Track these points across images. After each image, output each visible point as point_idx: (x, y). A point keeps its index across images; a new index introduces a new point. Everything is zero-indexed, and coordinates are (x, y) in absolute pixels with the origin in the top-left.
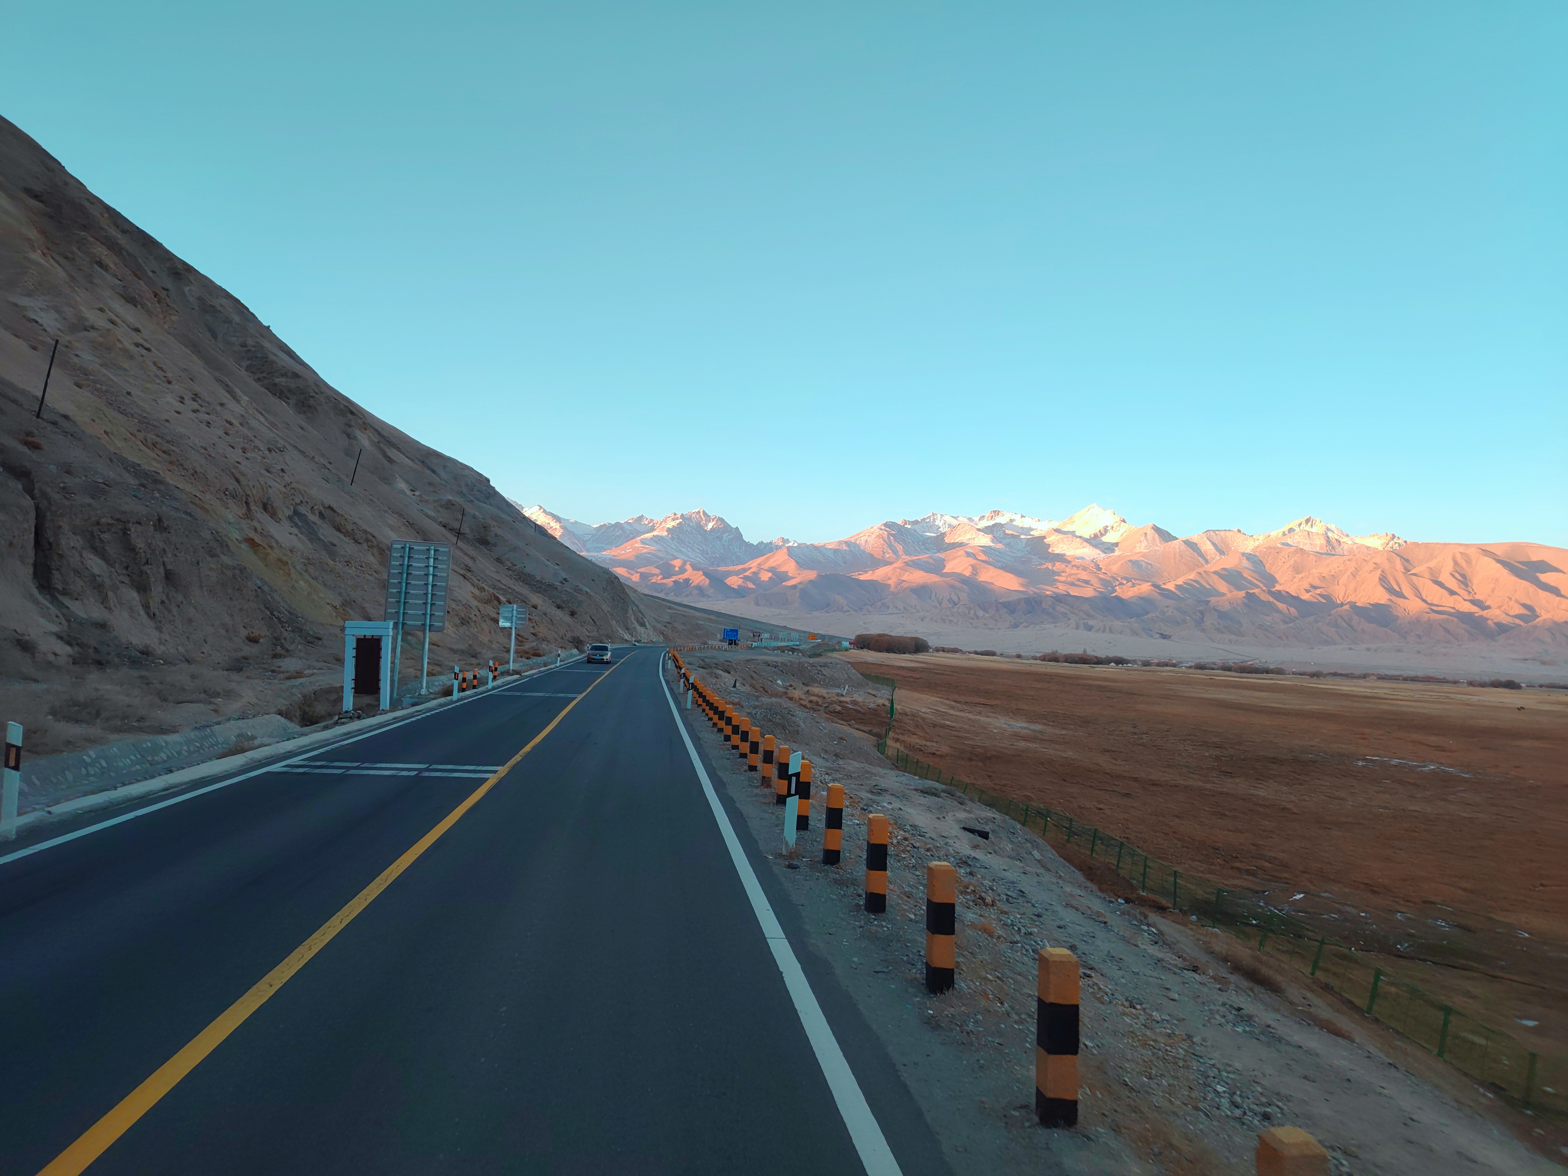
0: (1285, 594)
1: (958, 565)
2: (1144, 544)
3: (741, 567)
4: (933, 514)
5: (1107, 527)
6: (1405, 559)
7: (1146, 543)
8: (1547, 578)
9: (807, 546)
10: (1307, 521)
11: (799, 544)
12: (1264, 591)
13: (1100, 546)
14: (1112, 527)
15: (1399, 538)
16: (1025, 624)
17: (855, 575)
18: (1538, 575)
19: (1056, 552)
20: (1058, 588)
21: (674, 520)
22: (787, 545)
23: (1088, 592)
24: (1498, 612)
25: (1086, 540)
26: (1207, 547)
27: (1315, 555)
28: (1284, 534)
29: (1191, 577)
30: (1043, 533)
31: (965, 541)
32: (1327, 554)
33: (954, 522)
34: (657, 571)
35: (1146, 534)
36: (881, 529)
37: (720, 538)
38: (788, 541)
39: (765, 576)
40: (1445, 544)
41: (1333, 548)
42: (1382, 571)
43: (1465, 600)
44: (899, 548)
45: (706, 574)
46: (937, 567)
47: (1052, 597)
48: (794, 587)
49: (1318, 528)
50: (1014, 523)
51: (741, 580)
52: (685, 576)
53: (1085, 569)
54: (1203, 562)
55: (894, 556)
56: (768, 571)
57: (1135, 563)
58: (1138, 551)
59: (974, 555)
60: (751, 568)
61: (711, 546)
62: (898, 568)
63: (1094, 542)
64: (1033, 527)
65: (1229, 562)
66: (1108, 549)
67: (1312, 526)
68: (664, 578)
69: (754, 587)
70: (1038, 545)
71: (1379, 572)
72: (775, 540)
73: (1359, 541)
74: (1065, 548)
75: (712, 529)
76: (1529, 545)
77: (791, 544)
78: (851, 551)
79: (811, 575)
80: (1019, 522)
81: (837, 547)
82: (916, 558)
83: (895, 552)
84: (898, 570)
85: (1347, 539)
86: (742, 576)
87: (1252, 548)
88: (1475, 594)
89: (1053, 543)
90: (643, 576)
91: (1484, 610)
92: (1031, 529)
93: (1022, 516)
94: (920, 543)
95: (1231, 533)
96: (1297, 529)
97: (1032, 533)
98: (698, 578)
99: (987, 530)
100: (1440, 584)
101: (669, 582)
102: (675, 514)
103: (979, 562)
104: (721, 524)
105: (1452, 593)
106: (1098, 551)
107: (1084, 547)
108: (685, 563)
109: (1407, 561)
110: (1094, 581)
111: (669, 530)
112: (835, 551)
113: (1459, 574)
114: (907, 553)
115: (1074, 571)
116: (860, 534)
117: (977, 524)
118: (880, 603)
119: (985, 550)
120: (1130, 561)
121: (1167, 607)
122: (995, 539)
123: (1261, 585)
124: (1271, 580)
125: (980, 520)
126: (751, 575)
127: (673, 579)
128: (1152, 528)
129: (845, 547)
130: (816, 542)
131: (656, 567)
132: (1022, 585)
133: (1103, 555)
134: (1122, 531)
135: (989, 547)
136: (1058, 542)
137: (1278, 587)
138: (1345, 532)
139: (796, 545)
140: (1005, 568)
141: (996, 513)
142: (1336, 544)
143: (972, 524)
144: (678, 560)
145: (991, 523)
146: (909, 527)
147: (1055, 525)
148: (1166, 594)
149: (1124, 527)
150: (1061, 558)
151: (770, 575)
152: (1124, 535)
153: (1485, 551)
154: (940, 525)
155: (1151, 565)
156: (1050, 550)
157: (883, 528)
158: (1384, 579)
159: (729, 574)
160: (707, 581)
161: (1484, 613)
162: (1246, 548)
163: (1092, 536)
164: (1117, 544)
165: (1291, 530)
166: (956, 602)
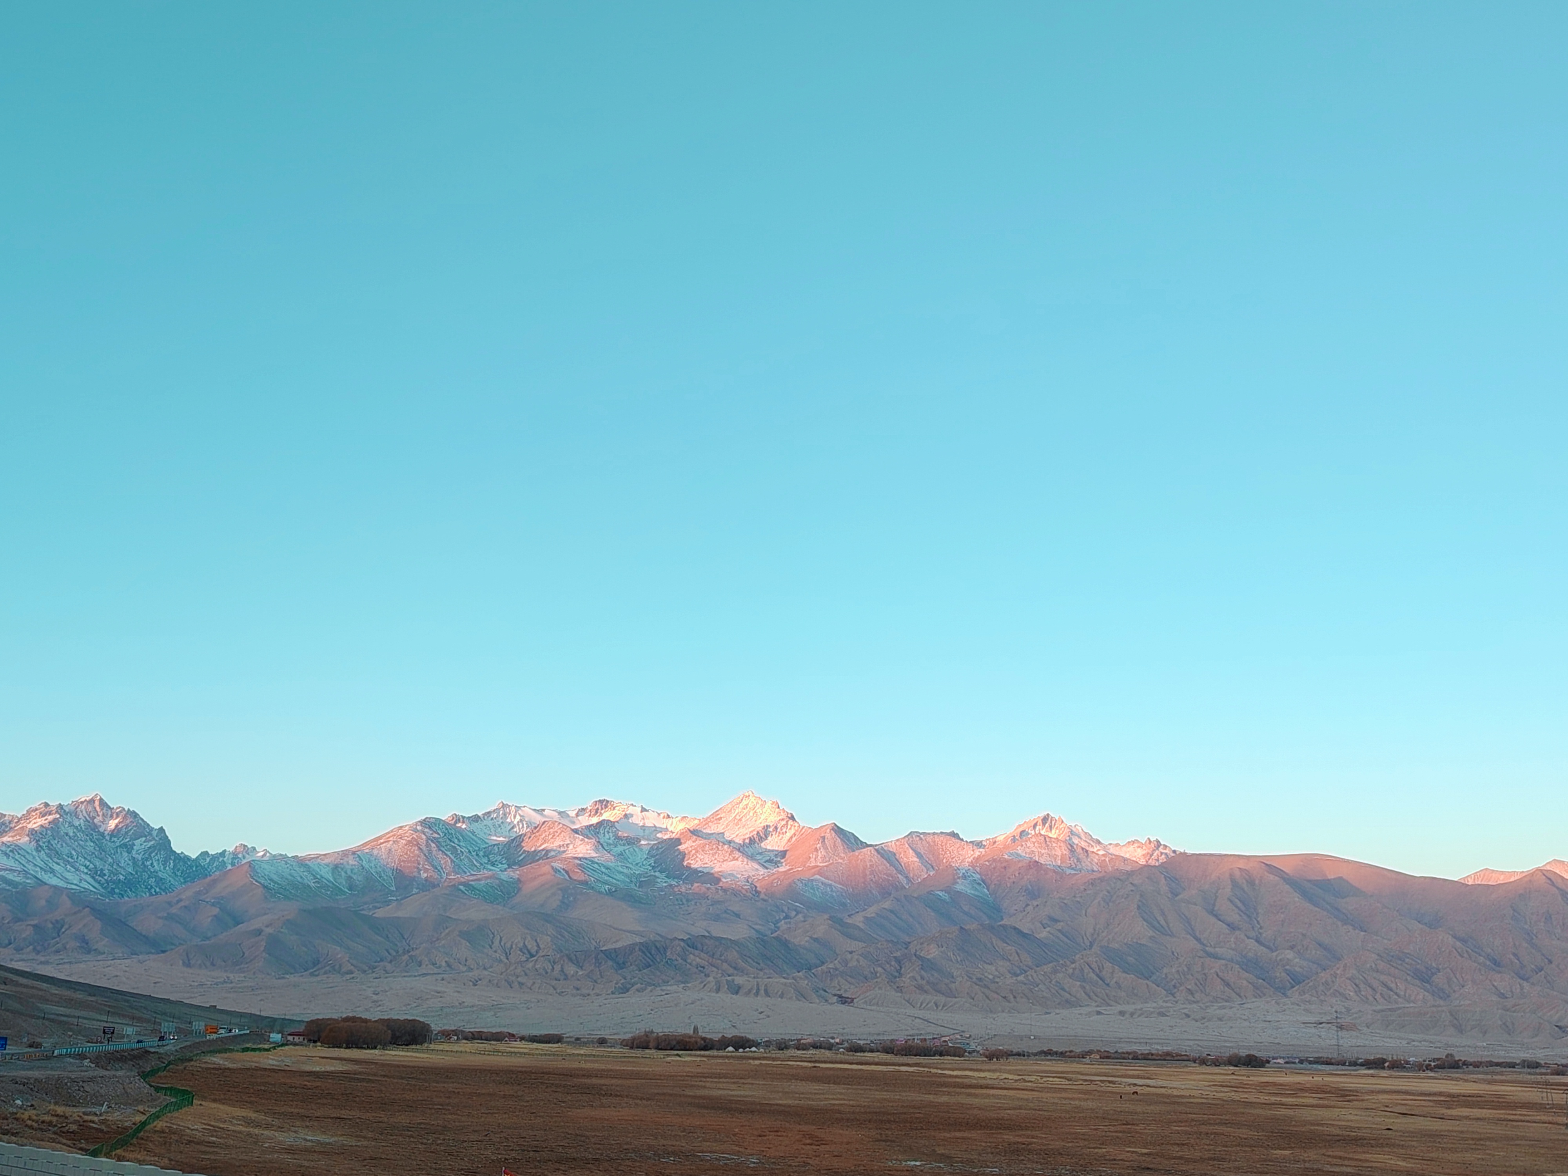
0: (1014, 930)
2: (822, 853)
3: (163, 898)
4: (504, 805)
5: (768, 826)
6: (1172, 878)
7: (824, 854)
8: (1347, 904)
9: (286, 860)
10: (1045, 819)
11: (273, 857)
12: (985, 926)
13: (759, 857)
14: (776, 828)
15: (1165, 847)
17: (368, 910)
18: (1337, 899)
19: (694, 866)
20: (692, 925)
21: (43, 815)
22: (250, 858)
23: (738, 932)
25: (739, 848)
26: (909, 858)
27: (1055, 872)
28: (1014, 839)
29: (887, 905)
30: (675, 836)
31: (553, 850)
32: (1070, 869)
33: (537, 819)
35: (824, 838)
36: (416, 831)
37: (129, 848)
38: (253, 850)
39: (206, 914)
41: (1079, 860)
42: (1141, 896)
43: (1249, 937)
44: (445, 861)
45: (96, 912)
47: (683, 940)
48: (259, 932)
49: (1058, 833)
50: (631, 820)
51: (162, 922)
53: (736, 894)
55: (436, 876)
56: (213, 904)
57: (808, 884)
58: (812, 865)
59: (567, 872)
60: (182, 899)
61: (110, 860)
63: (750, 850)
64: (660, 826)
65: (938, 882)
66: (770, 860)
67: (1051, 827)
69: (185, 933)
70: (667, 855)
71: (1139, 899)
72: (230, 849)
73: (1113, 850)
74: (708, 860)
75: (115, 832)
76: (1325, 857)
77: (257, 857)
78: (362, 867)
79: (289, 911)
80: (639, 819)
81: (338, 862)
82: (471, 878)
83: (438, 869)
85: (1099, 847)
86: (163, 914)
87: (971, 859)
88: (1261, 928)
89: (690, 852)
92: (656, 829)
93: (644, 809)
94: (481, 853)
95: (942, 838)
96: (1031, 832)
97: (659, 835)
98: (80, 920)
99: (593, 831)
102: (46, 805)
103: (574, 884)
104: (132, 823)
105: (1233, 927)
106: (755, 865)
107: (735, 858)
109: (1175, 880)
110: (750, 915)
111: (32, 832)
112: (335, 867)
113: (1239, 899)
114: (457, 869)
116: (380, 838)
117: (573, 823)
118: (406, 957)
119: (585, 863)
120: (800, 880)
121: (851, 952)
122: (600, 847)
123: (984, 918)
124: (996, 909)
125: (577, 815)
126: (180, 912)
128: (833, 829)
129: (352, 862)
130: (302, 853)
132: (640, 922)
133: (762, 871)
134: (790, 833)
135: (591, 860)
136: (697, 852)
137: (1004, 921)
138: (1096, 837)
139: (267, 857)
141: (604, 803)
142: (1082, 856)
143: (565, 821)
145: (595, 820)
146: (464, 826)
147: (693, 823)
148: (850, 932)
149: (793, 828)
150: (701, 875)
151: (216, 911)
152: (794, 839)
153: (1273, 864)
154: (515, 823)
155: (830, 885)
156: (685, 864)
157: (419, 828)
158: (1145, 908)
159: (141, 910)
160: (98, 925)
161: (1273, 957)
162: (963, 861)
163: (747, 841)
164: (783, 854)
165: (1023, 834)
166: (533, 951)
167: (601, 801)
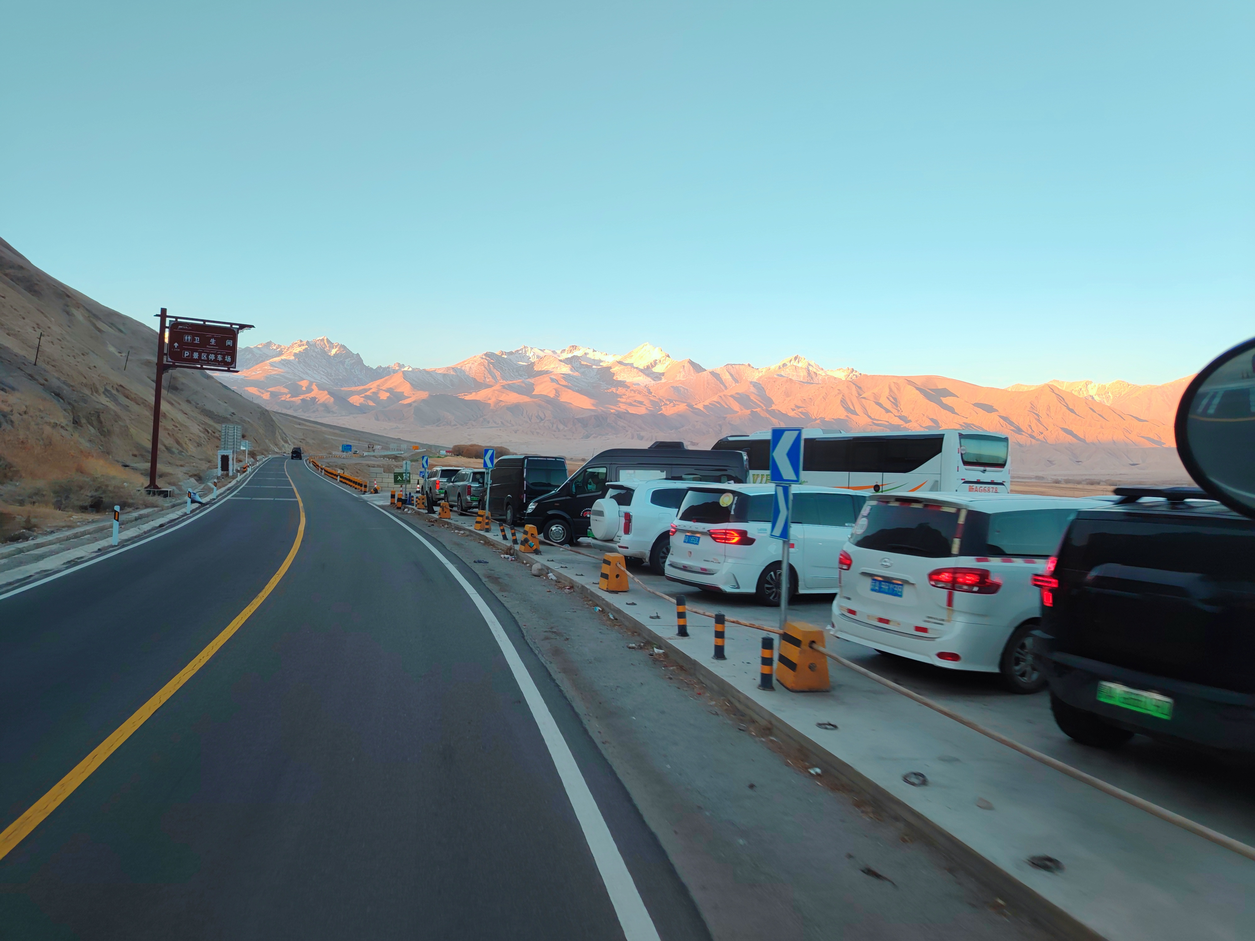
0: (777, 412)
1: (544, 388)
2: (683, 374)
3: (362, 387)
4: (525, 347)
5: (656, 360)
6: (858, 387)
7: (684, 374)
8: (947, 400)
9: (420, 371)
10: (796, 358)
11: (413, 369)
12: (763, 410)
13: (651, 375)
14: (660, 361)
15: (856, 371)
16: (594, 435)
17: (461, 396)
18: (942, 398)
19: (619, 379)
20: (620, 407)
21: (300, 346)
22: (402, 370)
23: (642, 411)
24: (915, 425)
25: (641, 371)
26: (726, 377)
27: (799, 384)
28: (780, 368)
29: (715, 399)
30: (609, 364)
31: (550, 370)
32: (807, 383)
33: (541, 354)
34: (286, 391)
35: (684, 366)
36: (482, 358)
37: (343, 363)
38: (403, 366)
39: (384, 396)
40: (885, 376)
41: (812, 378)
42: (843, 395)
43: (895, 416)
44: (498, 374)
45: (331, 394)
46: (528, 390)
47: (615, 414)
48: (410, 405)
49: (802, 364)
50: (588, 356)
51: (362, 400)
52: (312, 395)
53: (640, 393)
54: (723, 388)
55: (493, 381)
56: (387, 391)
57: (676, 389)
58: (678, 379)
59: (557, 381)
60: (371, 389)
61: (334, 369)
62: (497, 390)
63: (647, 372)
64: (602, 359)
65: (741, 389)
66: (657, 377)
67: (799, 362)
68: (292, 396)
69: (374, 405)
70: (606, 374)
71: (841, 396)
72: (392, 365)
73: (829, 373)
74: (625, 376)
75: (336, 355)
76: (937, 377)
77: (406, 369)
78: (458, 375)
79: (424, 395)
80: (591, 355)
81: (446, 372)
82: (511, 382)
83: (494, 377)
84: (496, 392)
85: (822, 372)
86: (363, 395)
87: (757, 378)
88: (902, 411)
89: (617, 372)
90: (273, 394)
91: (906, 423)
92: (600, 361)
93: (594, 351)
94: (515, 370)
95: (743, 367)
96: (789, 364)
97: (601, 364)
98: (323, 397)
99: (568, 361)
100: (880, 405)
101: (297, 400)
102: (301, 341)
103: (561, 387)
104: (343, 351)
105: (887, 411)
106: (650, 379)
107: (640, 376)
108: (311, 383)
109: (860, 388)
110: (646, 402)
111: (295, 354)
112: (444, 375)
113: (892, 397)
114: (503, 378)
115: (632, 394)
116: (465, 361)
117: (559, 356)
118: (481, 419)
119: (566, 377)
120: (672, 387)
121: (697, 422)
122: (573, 368)
123: (762, 405)
124: (769, 401)
125: (561, 353)
126: (371, 395)
127: (301, 398)
128: (689, 362)
129: (452, 373)
130: (428, 368)
131: (286, 387)
132: (593, 405)
133: (653, 382)
134: (667, 363)
135: (569, 375)
136: (621, 372)
137: (774, 407)
138: (821, 367)
139: (410, 369)
140: (581, 391)
141: (574, 347)
142: (814, 376)
143: (555, 356)
144: (305, 381)
145: (570, 355)
146: (506, 357)
147: (618, 358)
148: (697, 412)
149: (668, 361)
150: (622, 384)
151: (388, 394)
152: (669, 367)
153: (909, 381)
154: (531, 356)
155: (687, 389)
156: (615, 378)
157: (484, 357)
158: (844, 401)
159: (353, 393)
160: (332, 399)
161: (907, 425)
162: (753, 378)
163: (646, 367)
164: (663, 374)
165: (784, 365)
166: (543, 418)
167: (573, 346)
